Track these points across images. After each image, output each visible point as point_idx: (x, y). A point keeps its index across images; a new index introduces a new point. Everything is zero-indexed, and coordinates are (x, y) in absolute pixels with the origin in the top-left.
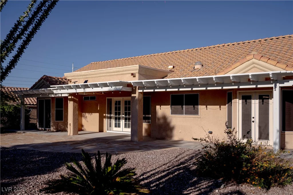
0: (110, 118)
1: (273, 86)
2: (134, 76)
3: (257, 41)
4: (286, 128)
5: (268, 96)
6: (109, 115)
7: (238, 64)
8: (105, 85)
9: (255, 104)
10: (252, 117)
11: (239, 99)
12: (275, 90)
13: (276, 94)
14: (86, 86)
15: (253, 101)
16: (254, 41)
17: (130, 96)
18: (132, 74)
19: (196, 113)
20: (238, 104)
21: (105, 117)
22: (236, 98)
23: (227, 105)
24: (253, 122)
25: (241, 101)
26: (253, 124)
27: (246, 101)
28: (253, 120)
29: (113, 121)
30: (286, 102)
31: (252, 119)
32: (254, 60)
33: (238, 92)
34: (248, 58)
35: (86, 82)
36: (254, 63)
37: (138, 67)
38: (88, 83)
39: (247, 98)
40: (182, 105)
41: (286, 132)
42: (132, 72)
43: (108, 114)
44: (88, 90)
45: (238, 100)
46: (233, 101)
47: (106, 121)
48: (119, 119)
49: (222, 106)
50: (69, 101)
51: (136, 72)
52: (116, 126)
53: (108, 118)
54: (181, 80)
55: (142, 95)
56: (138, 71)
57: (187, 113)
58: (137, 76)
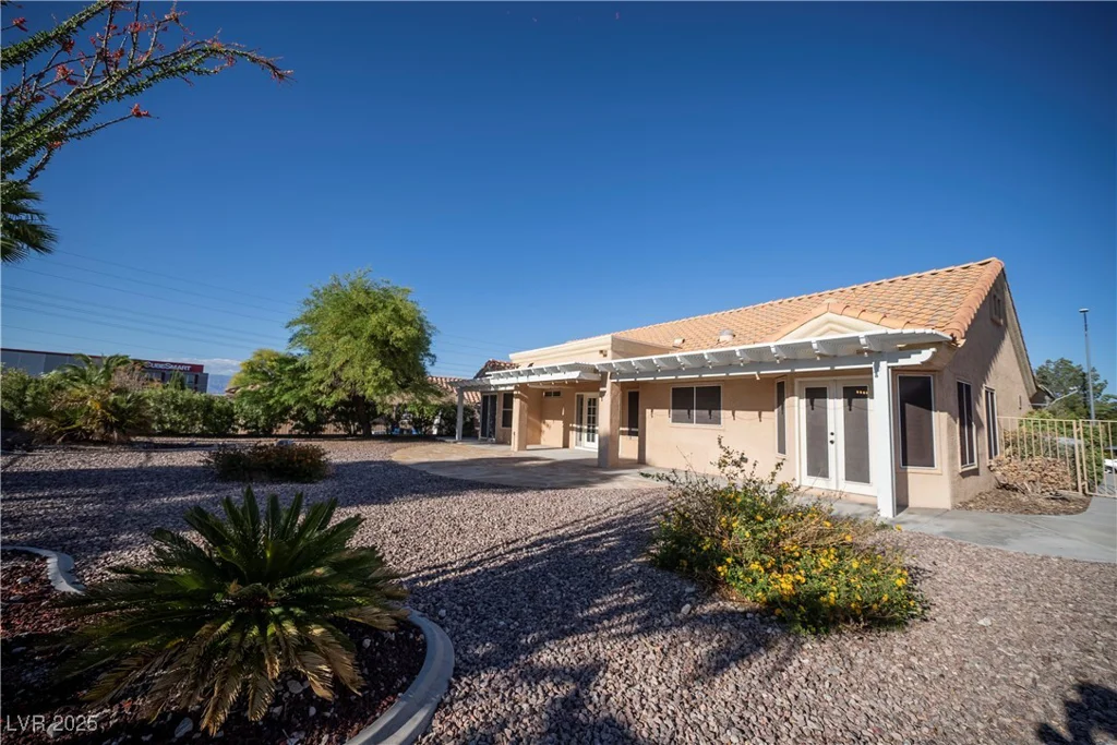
0: (581, 430)
1: (872, 366)
2: (605, 356)
3: (848, 289)
4: (909, 460)
5: (864, 389)
6: (578, 426)
7: (796, 324)
8: (554, 370)
9: (835, 408)
10: (829, 432)
11: (800, 398)
12: (877, 376)
13: (882, 384)
14: (529, 373)
15: (830, 402)
16: (841, 289)
17: (598, 390)
18: (601, 352)
19: (718, 421)
20: (796, 408)
21: (572, 429)
22: (793, 395)
23: (776, 410)
24: (832, 442)
25: (803, 402)
26: (831, 447)
27: (812, 404)
28: (830, 438)
29: (585, 435)
30: (907, 405)
31: (829, 435)
32: (829, 316)
33: (797, 380)
34: (816, 311)
35: (531, 365)
36: (829, 322)
37: (610, 340)
38: (534, 367)
39: (815, 394)
40: (690, 408)
41: (910, 469)
42: (602, 348)
43: (577, 424)
44: (533, 379)
45: (796, 398)
46: (786, 400)
47: (573, 435)
49: (764, 414)
50: (513, 397)
51: (608, 347)
52: (588, 440)
53: (577, 430)
54: (702, 355)
55: (617, 388)
56: (610, 346)
57: (700, 421)
58: (610, 353)
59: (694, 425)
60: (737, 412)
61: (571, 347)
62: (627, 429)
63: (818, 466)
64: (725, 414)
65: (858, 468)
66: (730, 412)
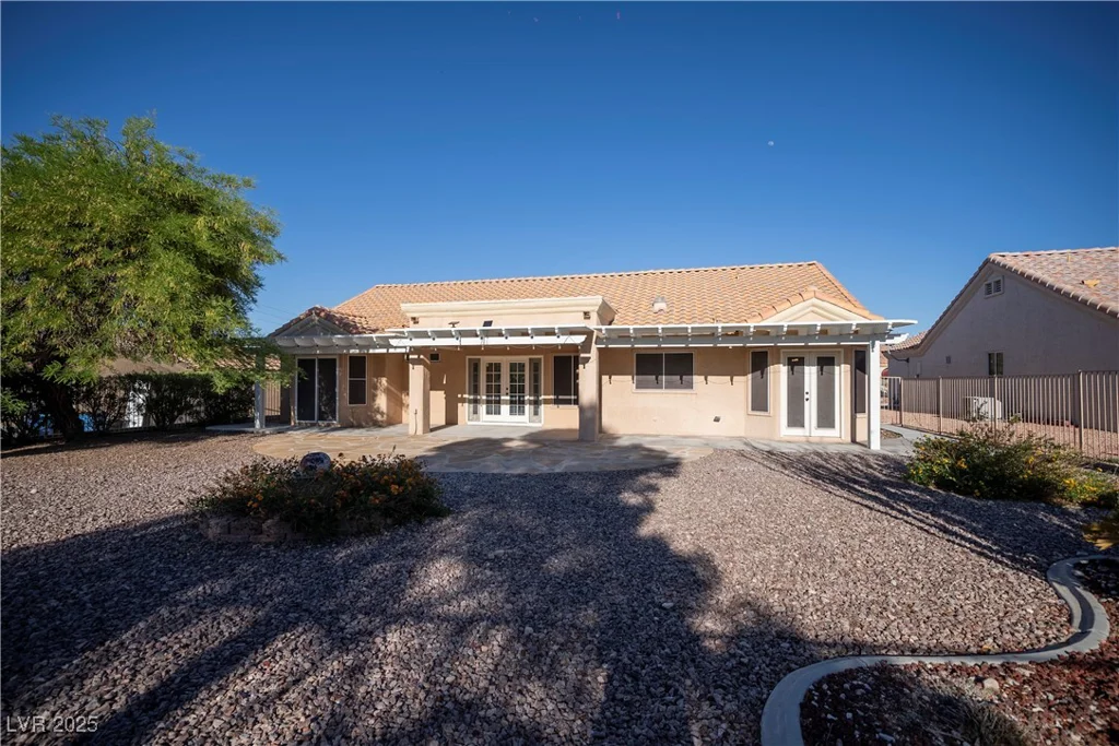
0: (476, 401)
1: (868, 343)
2: (588, 319)
6: (472, 397)
9: (811, 373)
10: (806, 392)
11: (784, 365)
12: (873, 351)
15: (807, 369)
18: (585, 313)
19: (690, 386)
20: (781, 373)
21: (463, 401)
22: (776, 363)
23: (749, 375)
24: (807, 400)
25: (786, 369)
26: (806, 403)
28: (806, 396)
29: (483, 408)
31: (805, 394)
32: (814, 300)
33: (782, 350)
35: (488, 323)
36: (814, 305)
37: (601, 300)
39: (795, 363)
40: (658, 374)
42: (586, 309)
43: (470, 394)
45: (780, 365)
46: (771, 369)
47: (464, 410)
48: (499, 402)
49: (737, 378)
50: (411, 366)
51: (593, 310)
52: (488, 413)
53: (469, 401)
56: (597, 308)
57: (670, 386)
58: (594, 316)
59: (663, 391)
60: (709, 378)
61: (532, 304)
62: (552, 397)
63: (796, 419)
64: (698, 379)
65: (826, 419)
66: (703, 377)
